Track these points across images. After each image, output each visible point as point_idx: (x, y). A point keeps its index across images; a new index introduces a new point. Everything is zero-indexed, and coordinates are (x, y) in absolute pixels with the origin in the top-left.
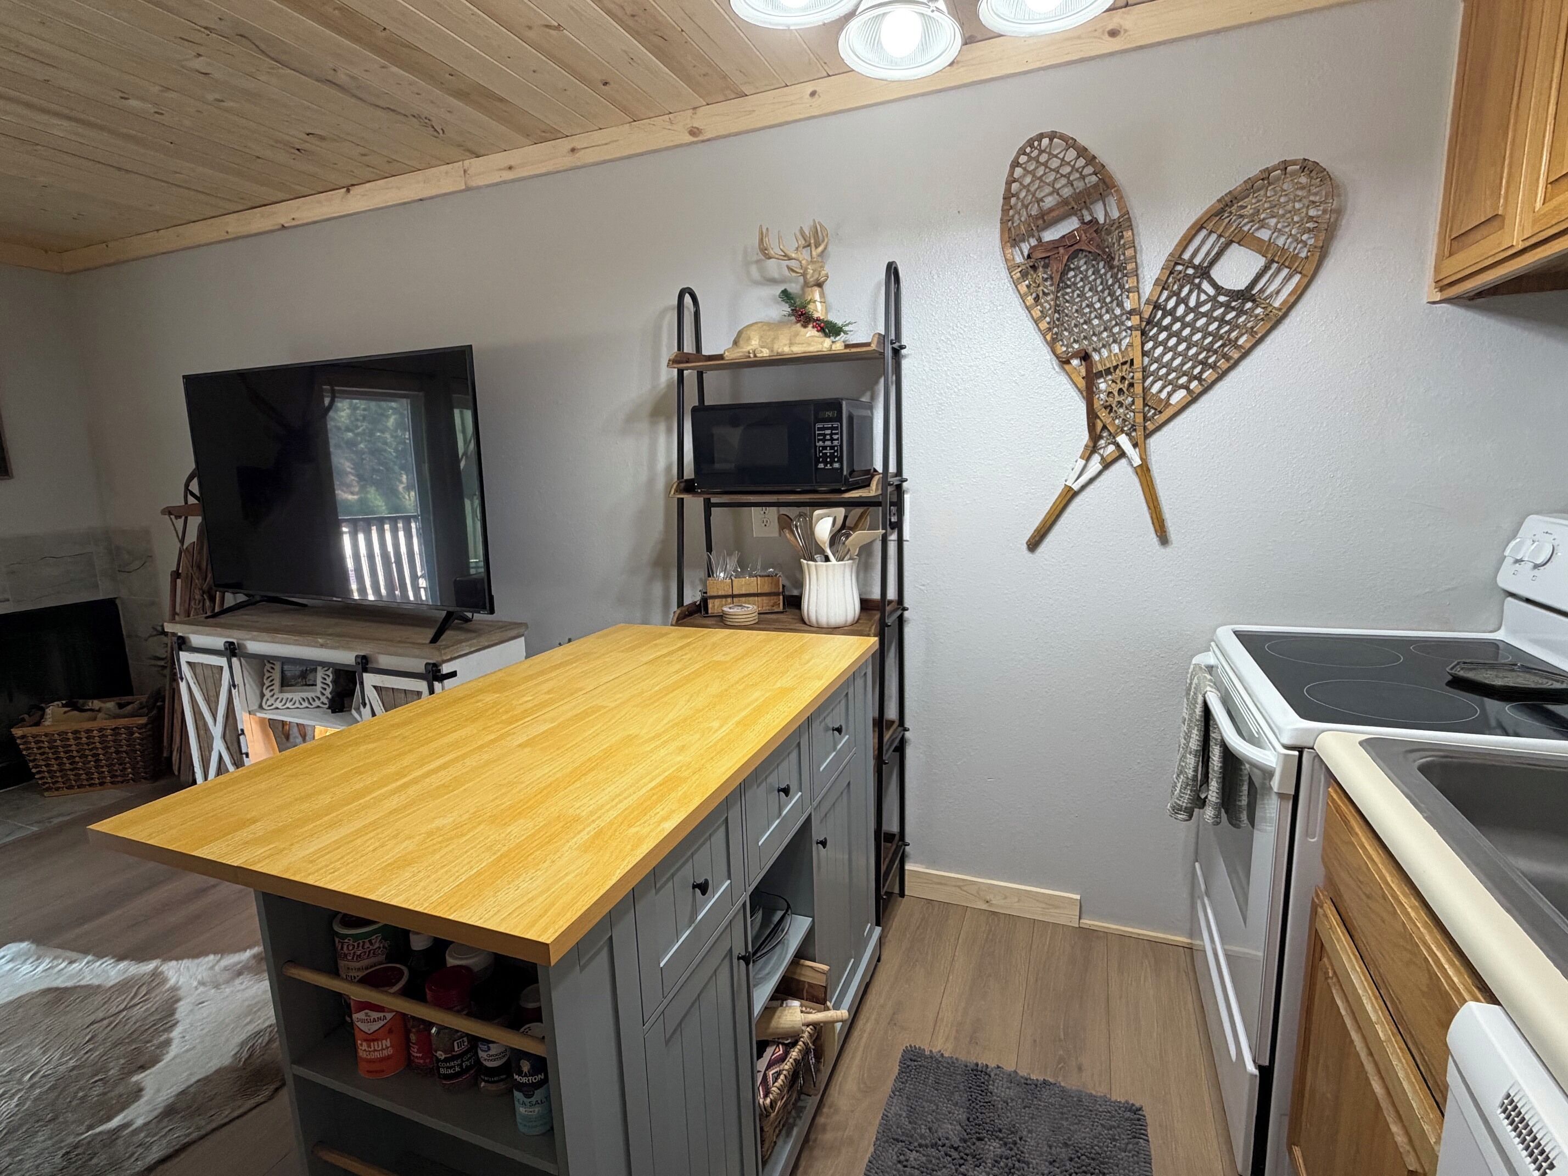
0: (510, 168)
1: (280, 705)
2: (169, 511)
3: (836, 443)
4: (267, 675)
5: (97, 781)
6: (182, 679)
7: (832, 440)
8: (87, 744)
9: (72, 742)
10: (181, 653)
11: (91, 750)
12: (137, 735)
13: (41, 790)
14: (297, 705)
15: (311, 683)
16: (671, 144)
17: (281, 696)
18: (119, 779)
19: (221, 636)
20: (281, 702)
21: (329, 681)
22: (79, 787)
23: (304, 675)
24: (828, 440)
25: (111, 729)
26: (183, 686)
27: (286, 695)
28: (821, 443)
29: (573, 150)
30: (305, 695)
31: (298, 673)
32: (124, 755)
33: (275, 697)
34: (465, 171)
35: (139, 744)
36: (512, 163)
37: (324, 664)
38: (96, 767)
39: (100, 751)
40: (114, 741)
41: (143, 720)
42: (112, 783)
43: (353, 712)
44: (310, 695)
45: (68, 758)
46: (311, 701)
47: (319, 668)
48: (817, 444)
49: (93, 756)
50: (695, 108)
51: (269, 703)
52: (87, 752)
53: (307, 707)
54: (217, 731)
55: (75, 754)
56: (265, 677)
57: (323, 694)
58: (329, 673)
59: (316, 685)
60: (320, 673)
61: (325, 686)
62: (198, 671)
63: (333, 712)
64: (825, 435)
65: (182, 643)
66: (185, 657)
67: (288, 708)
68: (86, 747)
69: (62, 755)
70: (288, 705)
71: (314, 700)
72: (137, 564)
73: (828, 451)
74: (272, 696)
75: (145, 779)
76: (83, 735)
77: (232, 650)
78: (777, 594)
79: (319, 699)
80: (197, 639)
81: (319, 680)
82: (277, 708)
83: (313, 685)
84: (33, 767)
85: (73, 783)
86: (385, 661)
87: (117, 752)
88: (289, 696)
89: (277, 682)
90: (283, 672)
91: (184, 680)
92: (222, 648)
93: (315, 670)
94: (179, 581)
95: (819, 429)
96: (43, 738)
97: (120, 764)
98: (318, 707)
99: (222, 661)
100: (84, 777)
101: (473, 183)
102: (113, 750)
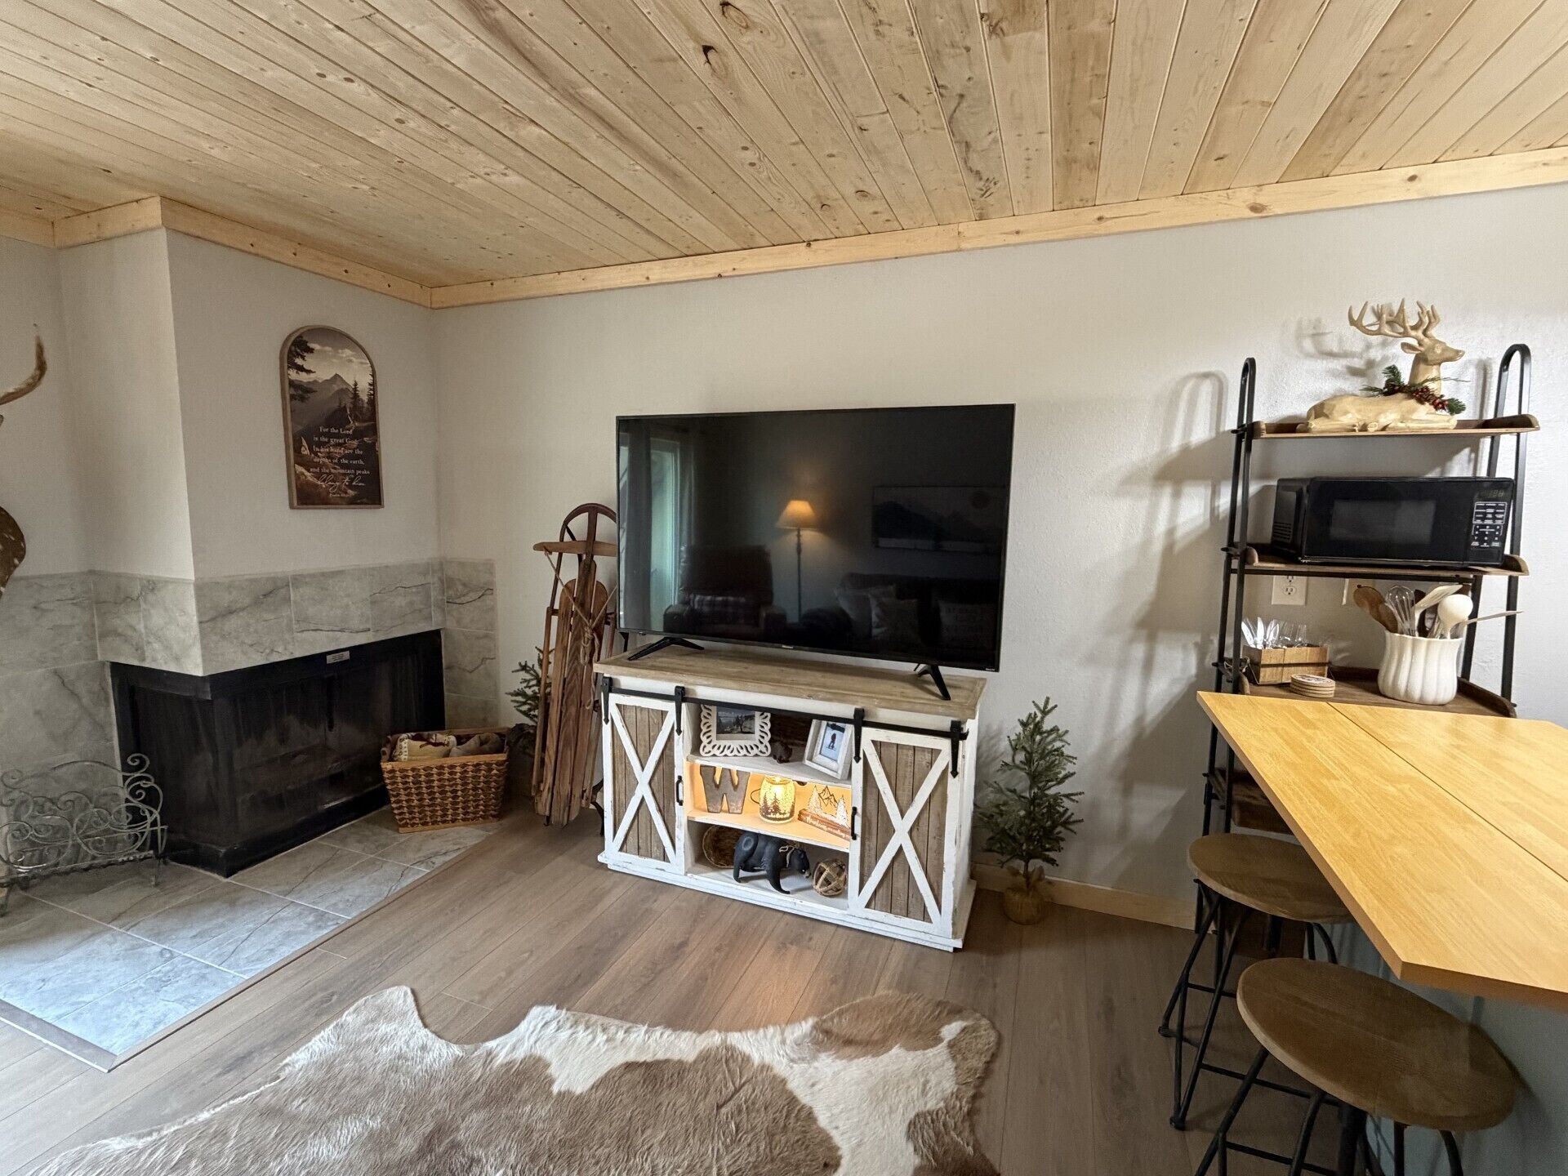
0: (1018, 233)
1: (717, 752)
2: (546, 548)
3: (1499, 522)
4: (704, 721)
5: (450, 818)
6: (607, 721)
7: (1494, 519)
8: (448, 780)
9: (435, 777)
10: (611, 695)
11: (451, 786)
12: (495, 772)
13: (395, 824)
14: (735, 752)
15: (747, 730)
16: (1225, 218)
17: (718, 743)
18: (471, 816)
19: (670, 680)
20: (719, 748)
21: (767, 728)
22: (433, 824)
23: (738, 722)
24: (1489, 519)
25: (473, 766)
26: (606, 729)
27: (723, 743)
28: (1479, 522)
29: (1100, 219)
30: (743, 743)
31: (733, 720)
32: (480, 791)
33: (712, 744)
34: (959, 233)
35: (495, 781)
36: (1021, 229)
37: (763, 710)
38: (453, 803)
39: (459, 787)
40: (473, 777)
41: (502, 757)
42: (463, 820)
43: (807, 762)
44: (748, 743)
45: (429, 794)
46: (749, 749)
47: (757, 714)
48: (1474, 522)
49: (452, 792)
50: (1259, 186)
51: (706, 750)
52: (447, 788)
53: (745, 755)
54: (643, 776)
55: (436, 789)
56: (702, 723)
57: (761, 743)
58: (767, 721)
59: (753, 733)
60: (758, 720)
61: (763, 735)
62: (627, 715)
63: (781, 761)
64: (1485, 514)
65: (611, 686)
66: (614, 698)
67: (726, 755)
68: (447, 783)
69: (424, 790)
70: (726, 752)
71: (752, 748)
72: (473, 596)
73: (1487, 530)
74: (709, 743)
75: (493, 816)
76: (446, 770)
77: (681, 696)
78: (1323, 664)
79: (757, 747)
80: (626, 681)
81: (757, 729)
82: (714, 755)
83: (749, 733)
84: (394, 802)
85: (429, 819)
86: (885, 715)
87: (475, 789)
88: (727, 743)
89: (714, 729)
90: (718, 718)
91: (610, 723)
92: (672, 693)
93: (752, 718)
94: (555, 619)
95: (1478, 507)
96: (410, 773)
97: (474, 801)
98: (757, 755)
99: (670, 707)
100: (440, 813)
101: (964, 245)
102: (470, 786)
